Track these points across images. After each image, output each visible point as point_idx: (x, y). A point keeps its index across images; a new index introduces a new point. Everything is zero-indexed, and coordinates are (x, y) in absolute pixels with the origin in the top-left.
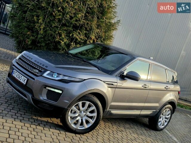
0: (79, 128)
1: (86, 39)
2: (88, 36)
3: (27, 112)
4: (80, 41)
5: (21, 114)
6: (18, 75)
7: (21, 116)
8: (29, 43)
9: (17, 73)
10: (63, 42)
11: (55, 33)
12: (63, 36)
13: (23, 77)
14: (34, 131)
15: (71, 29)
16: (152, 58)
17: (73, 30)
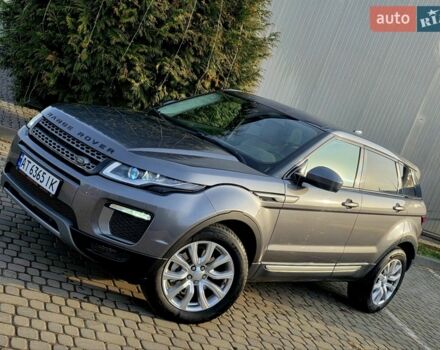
0: (188, 309)
1: (195, 77)
2: (199, 71)
3: (53, 265)
4: (179, 83)
5: (40, 270)
6: (34, 169)
7: (40, 276)
8: (52, 83)
9: (33, 163)
10: (137, 85)
11: (117, 59)
12: (138, 69)
13: (48, 174)
14: (76, 316)
15: (157, 50)
16: (360, 132)
17: (164, 55)
